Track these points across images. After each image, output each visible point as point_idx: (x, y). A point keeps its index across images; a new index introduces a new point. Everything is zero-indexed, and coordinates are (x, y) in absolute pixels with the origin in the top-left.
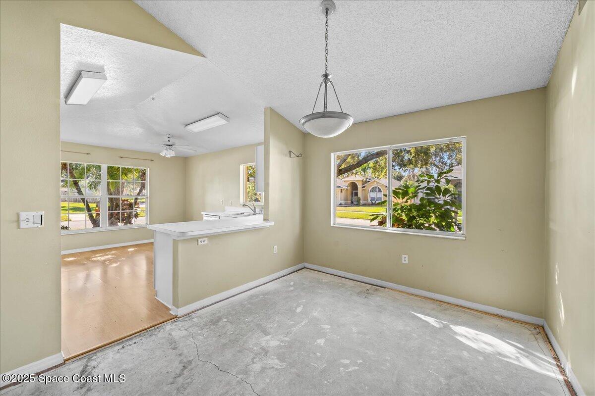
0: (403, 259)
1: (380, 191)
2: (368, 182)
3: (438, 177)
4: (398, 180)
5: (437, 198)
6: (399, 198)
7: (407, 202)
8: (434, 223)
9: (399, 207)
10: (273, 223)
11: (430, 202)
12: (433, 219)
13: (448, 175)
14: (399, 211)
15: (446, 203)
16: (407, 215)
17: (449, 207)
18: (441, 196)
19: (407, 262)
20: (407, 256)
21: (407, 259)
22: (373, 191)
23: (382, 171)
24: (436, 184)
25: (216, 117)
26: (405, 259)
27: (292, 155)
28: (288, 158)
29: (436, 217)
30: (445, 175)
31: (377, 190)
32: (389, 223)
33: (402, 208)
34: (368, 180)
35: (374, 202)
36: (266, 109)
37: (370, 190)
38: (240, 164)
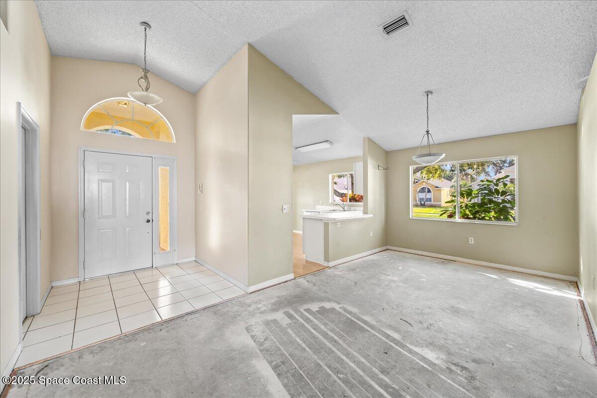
0: (470, 241)
1: (429, 191)
2: (417, 182)
3: (496, 182)
4: (447, 179)
5: (496, 198)
6: (464, 198)
7: (470, 201)
8: (493, 216)
9: (464, 205)
10: (372, 216)
11: (491, 201)
12: (492, 214)
13: (505, 180)
14: (464, 208)
15: (504, 201)
16: (470, 211)
17: (506, 204)
18: (499, 196)
19: (473, 243)
20: (472, 238)
21: (473, 241)
22: (422, 192)
23: (436, 173)
24: (495, 187)
25: (325, 144)
26: (472, 241)
27: (380, 168)
28: (377, 171)
29: (496, 213)
30: (502, 180)
31: (427, 191)
32: (457, 216)
33: (466, 206)
34: (416, 181)
35: (423, 203)
36: (364, 139)
37: (418, 191)
38: (329, 174)
